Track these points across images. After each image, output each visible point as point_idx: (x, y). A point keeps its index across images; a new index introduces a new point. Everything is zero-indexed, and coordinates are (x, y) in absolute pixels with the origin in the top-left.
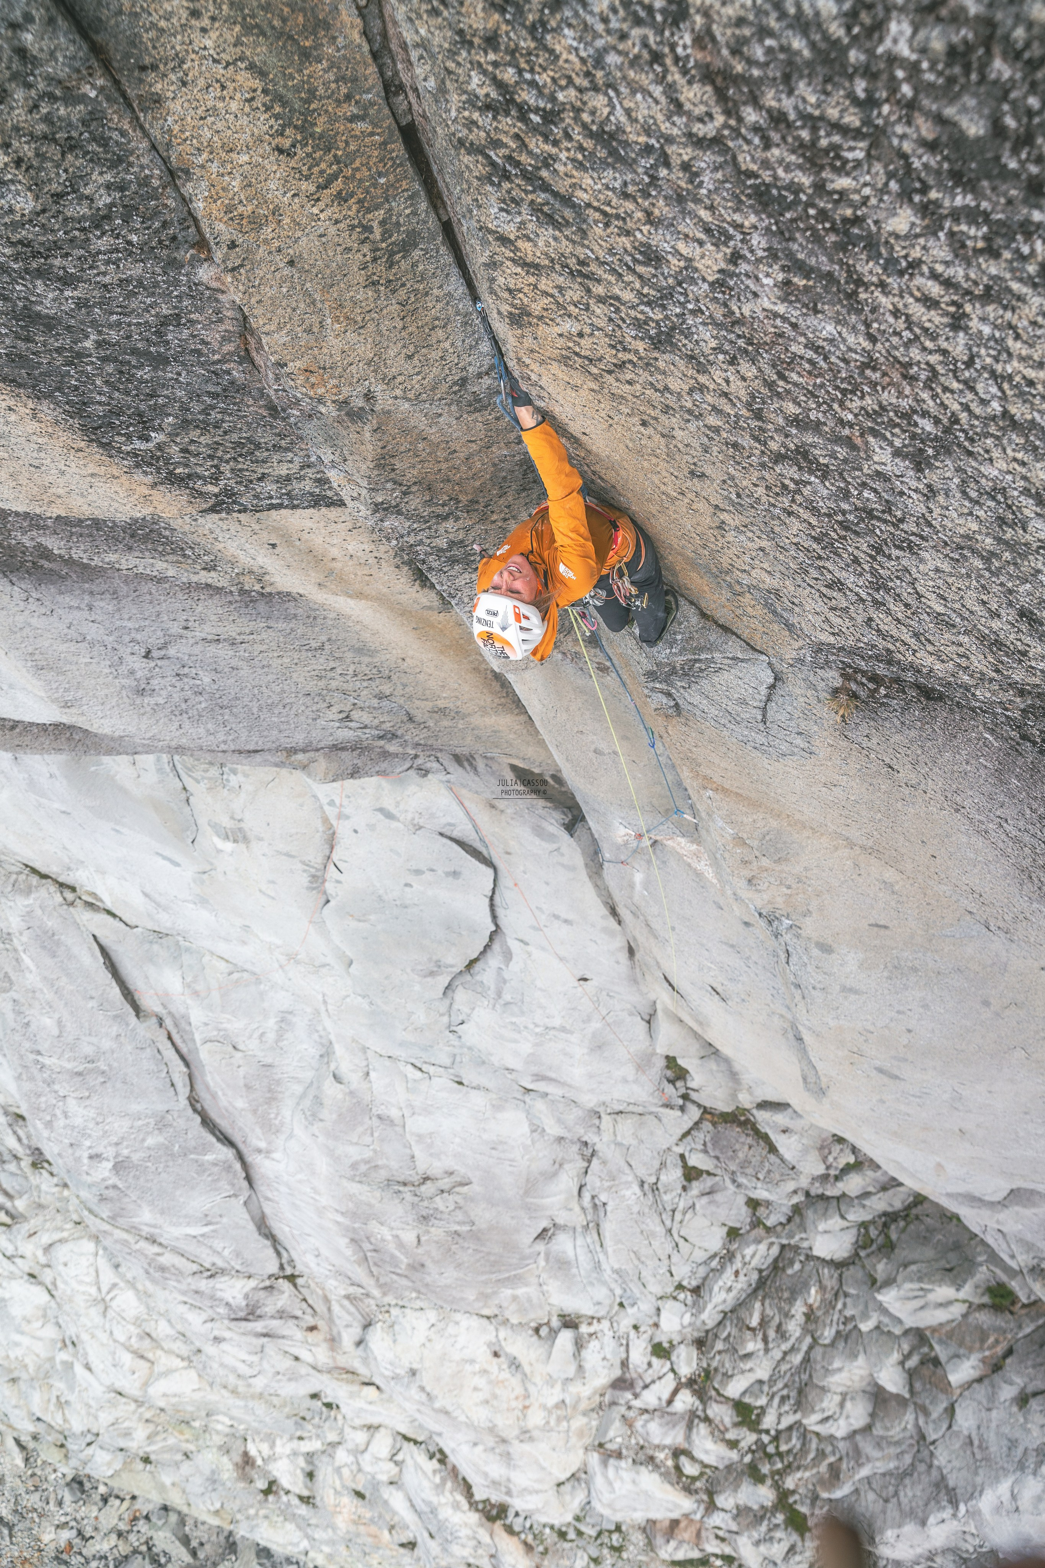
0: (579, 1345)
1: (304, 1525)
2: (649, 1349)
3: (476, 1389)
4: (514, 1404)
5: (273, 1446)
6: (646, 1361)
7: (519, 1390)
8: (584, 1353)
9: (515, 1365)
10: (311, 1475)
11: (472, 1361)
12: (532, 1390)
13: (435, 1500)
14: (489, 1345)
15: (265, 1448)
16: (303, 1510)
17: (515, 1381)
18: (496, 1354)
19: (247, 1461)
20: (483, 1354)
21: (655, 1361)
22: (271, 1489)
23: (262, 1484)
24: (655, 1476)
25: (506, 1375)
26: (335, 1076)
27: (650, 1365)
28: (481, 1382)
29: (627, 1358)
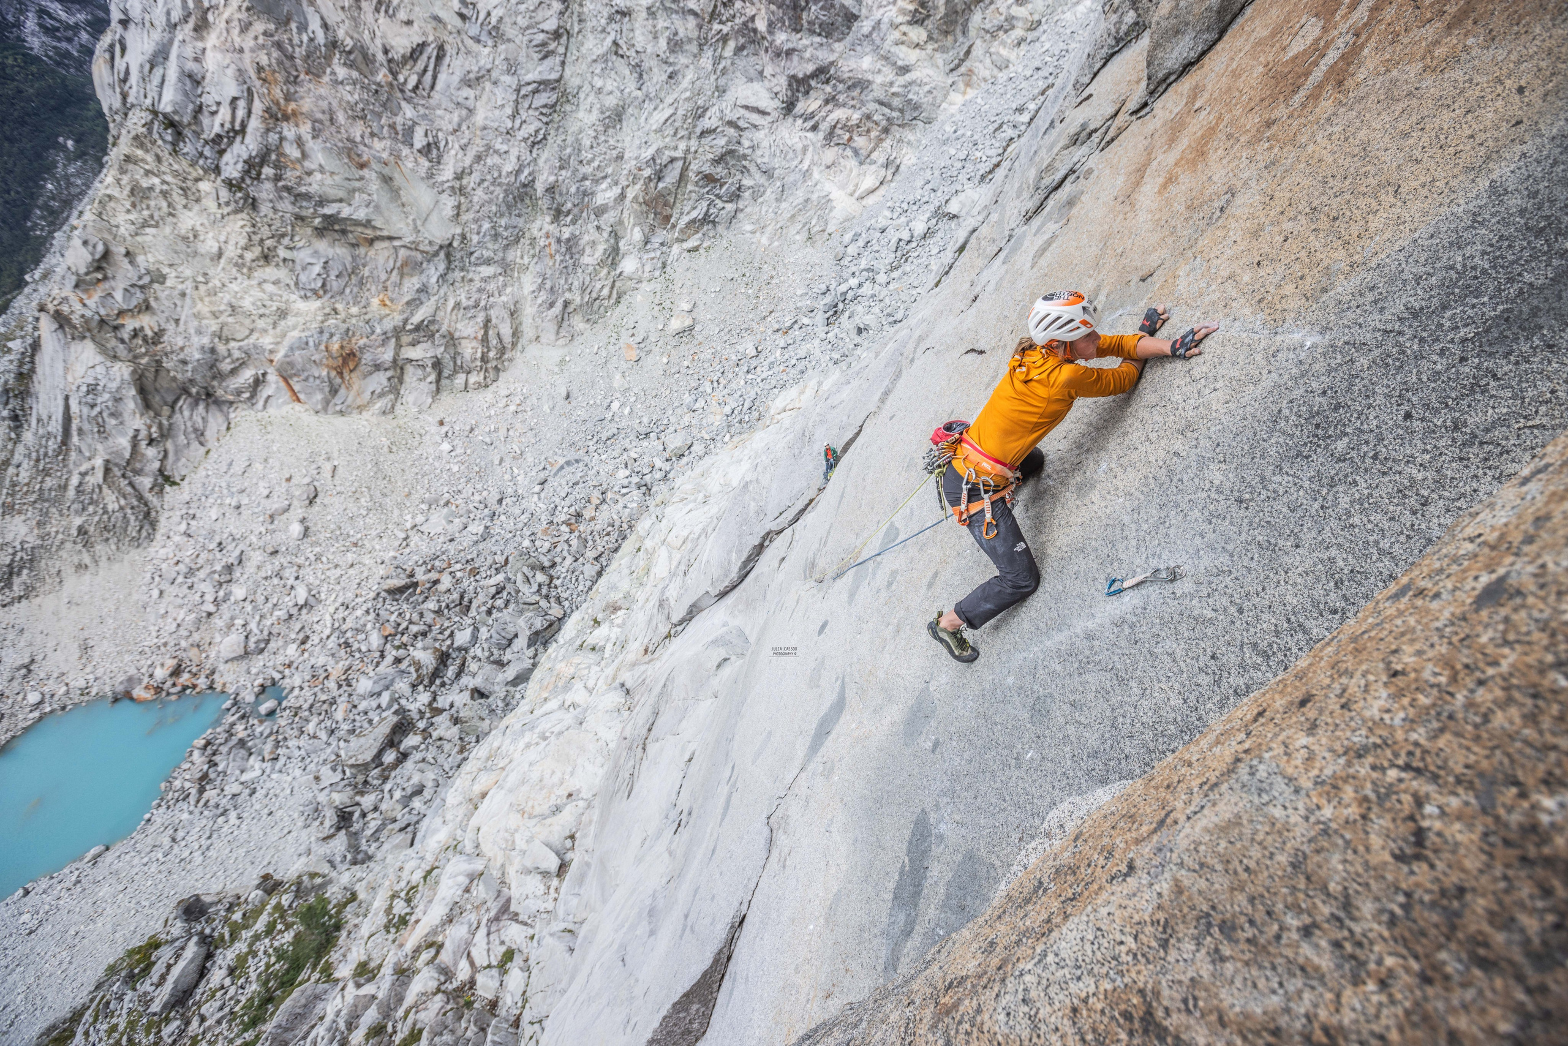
0: (545, 874)
1: (571, 641)
2: (514, 947)
3: (553, 772)
4: (530, 804)
5: (619, 626)
6: (507, 940)
7: (538, 810)
8: (539, 877)
9: (557, 810)
10: (593, 649)
11: (572, 774)
12: (534, 821)
13: (537, 731)
14: (579, 791)
15: (618, 621)
16: (578, 642)
17: (545, 808)
18: (570, 795)
19: (616, 609)
20: (572, 784)
21: (503, 949)
22: (597, 622)
23: (600, 617)
24: (437, 921)
25: (553, 801)
26: (725, 660)
27: (502, 943)
28: (556, 779)
29: (517, 921)
